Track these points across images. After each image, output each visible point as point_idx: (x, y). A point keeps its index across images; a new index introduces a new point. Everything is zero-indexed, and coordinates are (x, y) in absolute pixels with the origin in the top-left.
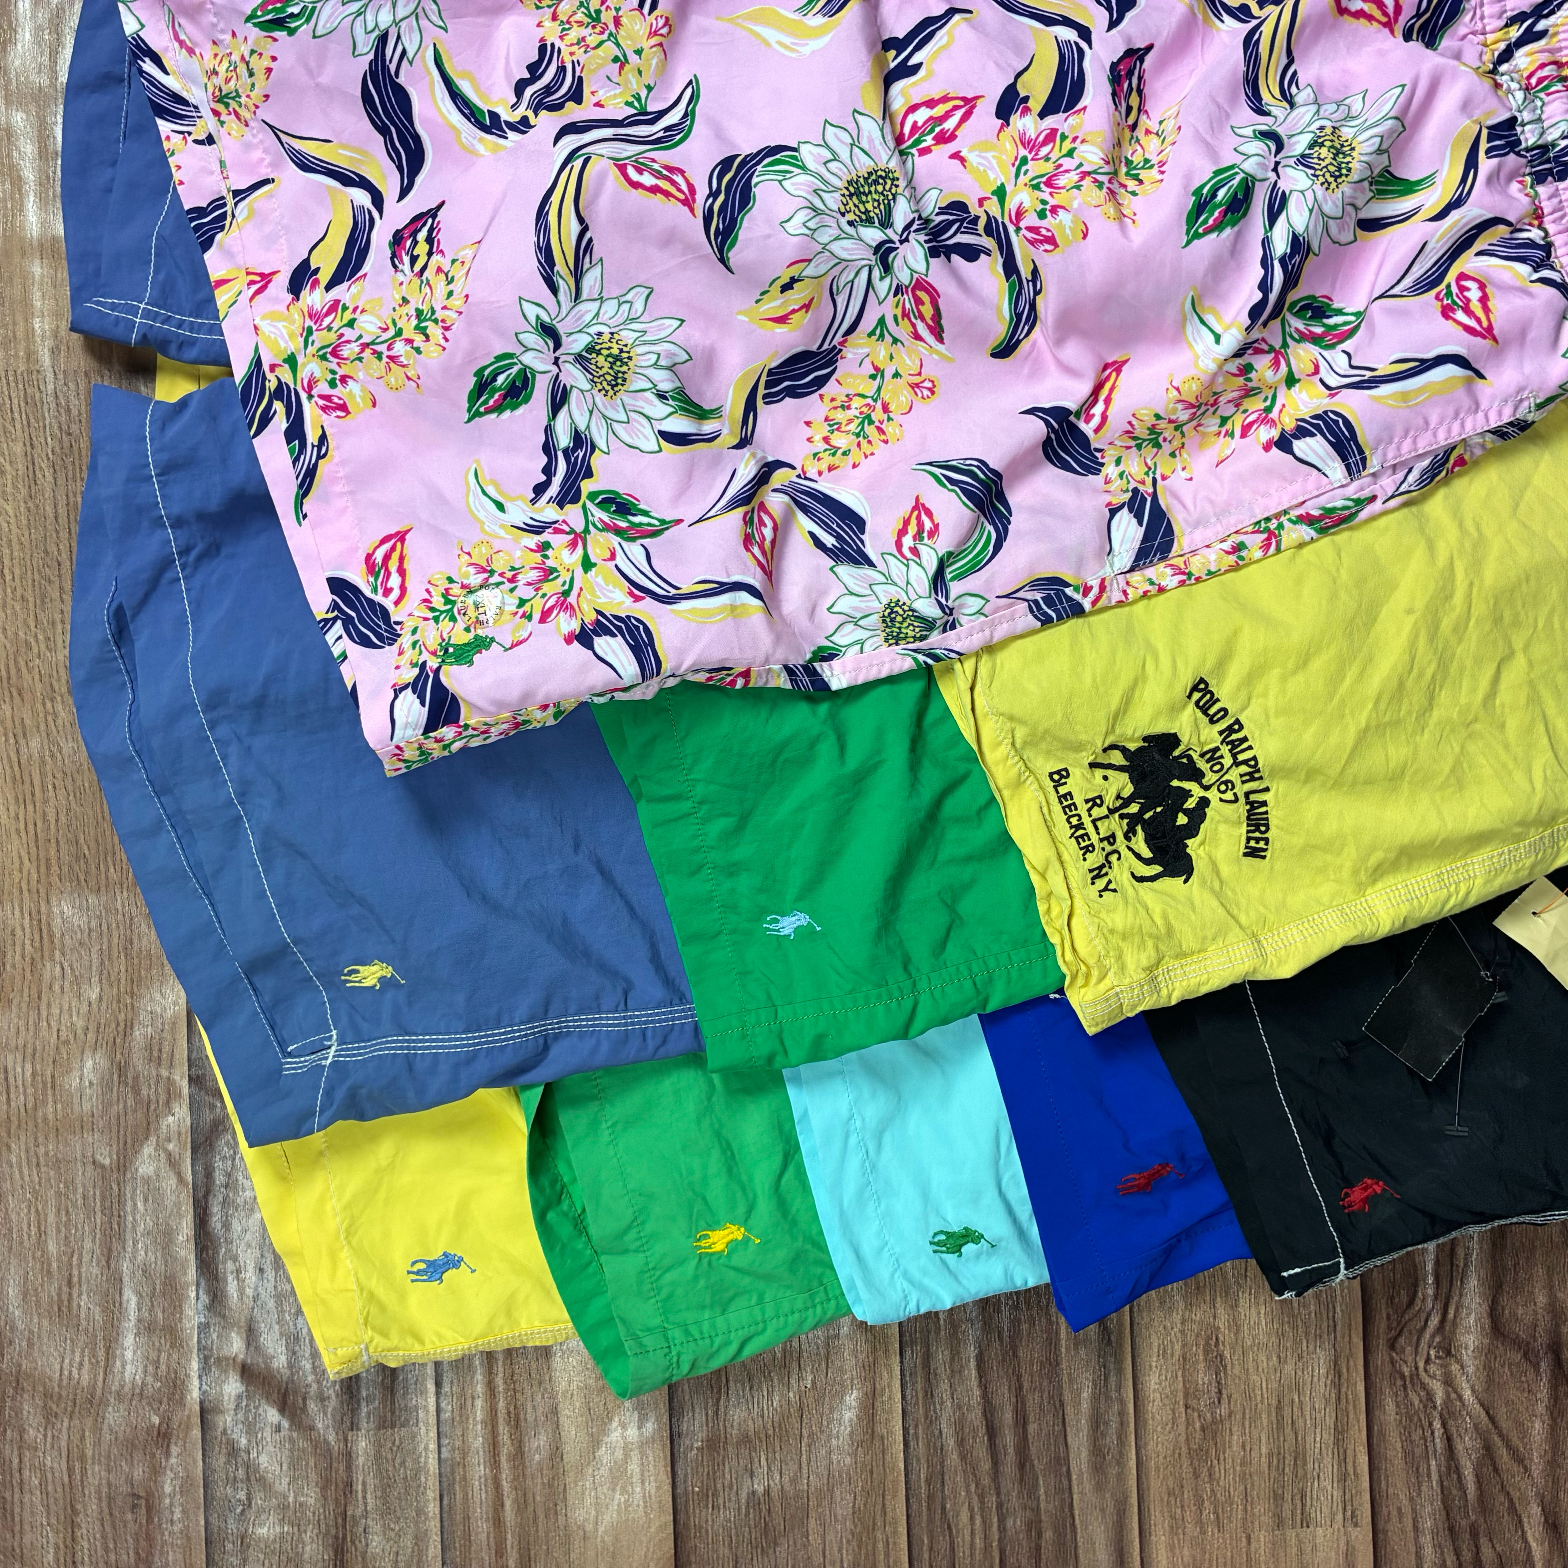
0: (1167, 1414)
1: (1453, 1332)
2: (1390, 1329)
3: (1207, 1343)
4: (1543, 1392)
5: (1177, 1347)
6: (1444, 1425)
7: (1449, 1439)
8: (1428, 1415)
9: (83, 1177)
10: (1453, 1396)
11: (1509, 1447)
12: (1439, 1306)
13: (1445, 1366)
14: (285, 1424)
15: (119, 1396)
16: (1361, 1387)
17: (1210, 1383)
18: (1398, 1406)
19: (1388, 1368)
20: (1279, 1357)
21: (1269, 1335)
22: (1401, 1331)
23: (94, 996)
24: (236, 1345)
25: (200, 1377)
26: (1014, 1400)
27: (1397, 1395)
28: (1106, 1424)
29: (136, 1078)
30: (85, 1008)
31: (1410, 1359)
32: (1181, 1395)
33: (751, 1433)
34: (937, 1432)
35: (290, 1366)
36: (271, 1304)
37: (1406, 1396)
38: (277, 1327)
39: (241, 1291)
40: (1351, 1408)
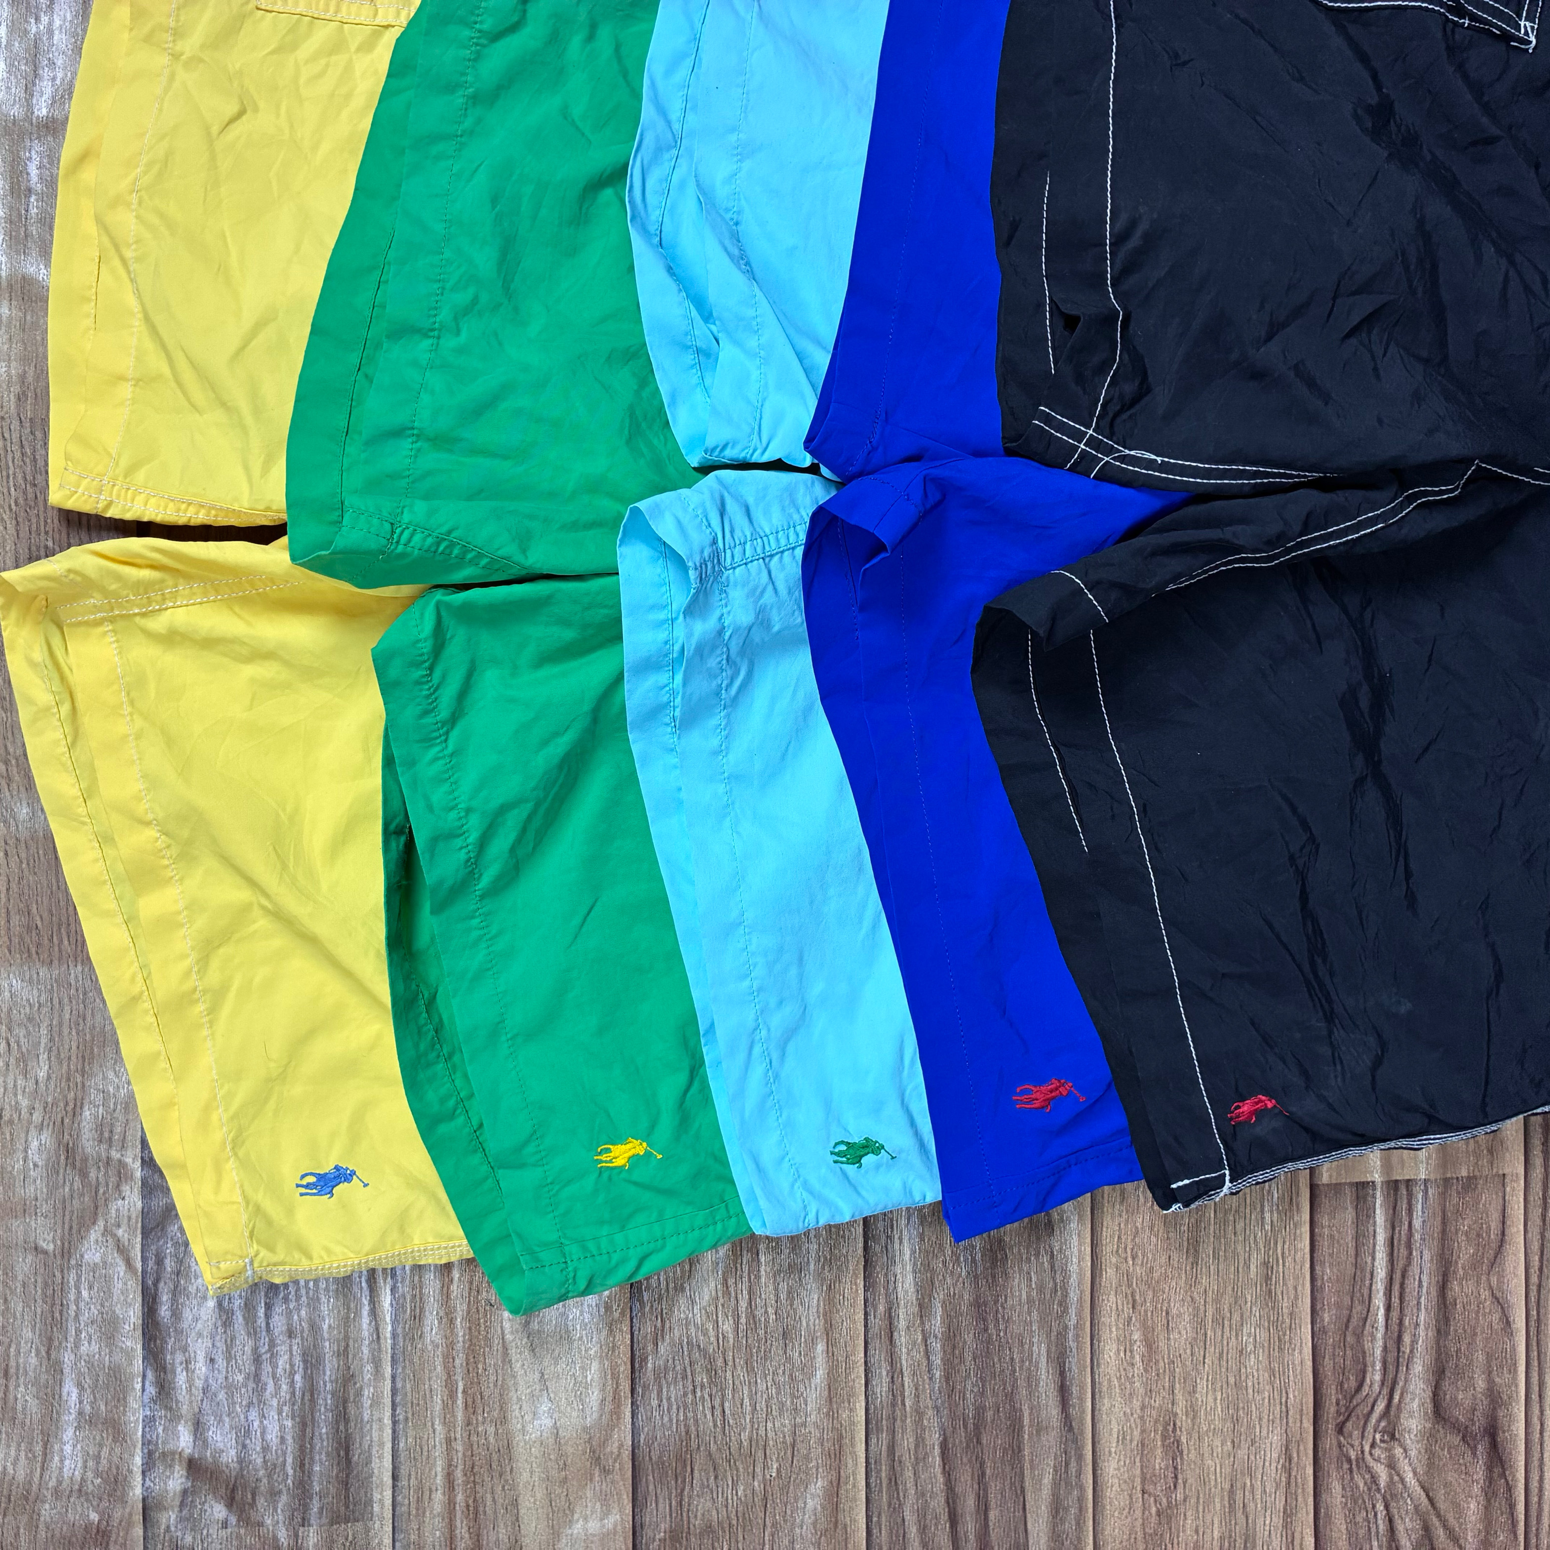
0: (1124, 1500)
1: (1398, 1417)
2: (1338, 1413)
3: (1165, 1429)
4: (1479, 1473)
5: (1136, 1433)
6: (1387, 1507)
7: (1391, 1521)
8: (1371, 1498)
9: (24, 1265)
10: (1396, 1478)
11: (1445, 1526)
12: (1385, 1391)
13: (1389, 1450)
14: (233, 1520)
15: (57, 1493)
16: (1310, 1471)
17: (1167, 1468)
18: (1344, 1488)
19: (1335, 1451)
20: (1233, 1442)
21: (1224, 1420)
22: (1349, 1415)
23: (42, 1074)
24: (184, 1441)
25: (143, 1473)
26: (976, 1486)
27: (1343, 1478)
28: (1066, 1509)
29: (85, 1160)
30: (31, 1085)
31: (1356, 1443)
32: (1138, 1481)
33: (715, 1524)
34: (899, 1520)
35: (240, 1461)
36: (222, 1396)
37: (1352, 1479)
38: (227, 1419)
39: (190, 1382)
40: (1300, 1491)
